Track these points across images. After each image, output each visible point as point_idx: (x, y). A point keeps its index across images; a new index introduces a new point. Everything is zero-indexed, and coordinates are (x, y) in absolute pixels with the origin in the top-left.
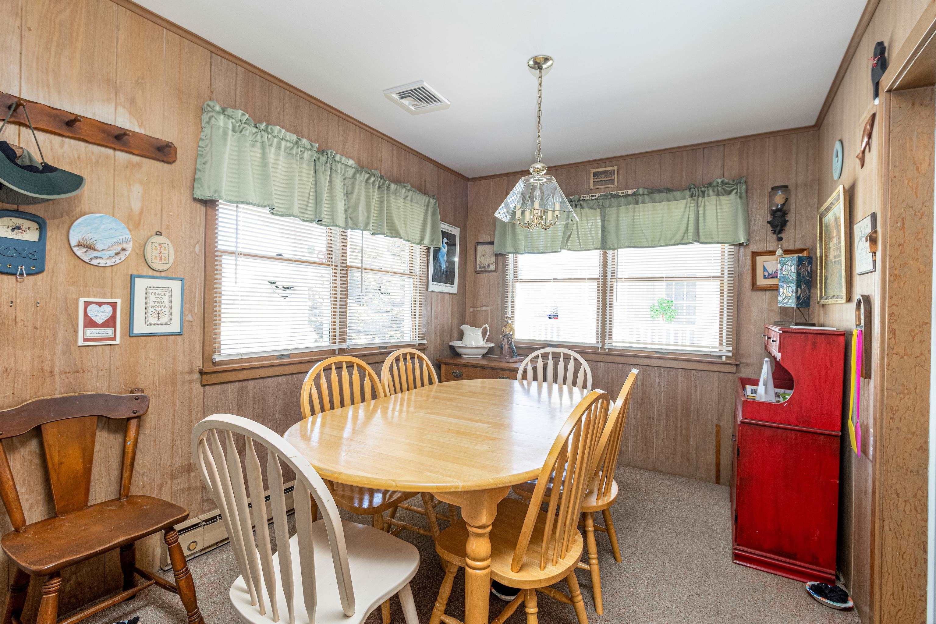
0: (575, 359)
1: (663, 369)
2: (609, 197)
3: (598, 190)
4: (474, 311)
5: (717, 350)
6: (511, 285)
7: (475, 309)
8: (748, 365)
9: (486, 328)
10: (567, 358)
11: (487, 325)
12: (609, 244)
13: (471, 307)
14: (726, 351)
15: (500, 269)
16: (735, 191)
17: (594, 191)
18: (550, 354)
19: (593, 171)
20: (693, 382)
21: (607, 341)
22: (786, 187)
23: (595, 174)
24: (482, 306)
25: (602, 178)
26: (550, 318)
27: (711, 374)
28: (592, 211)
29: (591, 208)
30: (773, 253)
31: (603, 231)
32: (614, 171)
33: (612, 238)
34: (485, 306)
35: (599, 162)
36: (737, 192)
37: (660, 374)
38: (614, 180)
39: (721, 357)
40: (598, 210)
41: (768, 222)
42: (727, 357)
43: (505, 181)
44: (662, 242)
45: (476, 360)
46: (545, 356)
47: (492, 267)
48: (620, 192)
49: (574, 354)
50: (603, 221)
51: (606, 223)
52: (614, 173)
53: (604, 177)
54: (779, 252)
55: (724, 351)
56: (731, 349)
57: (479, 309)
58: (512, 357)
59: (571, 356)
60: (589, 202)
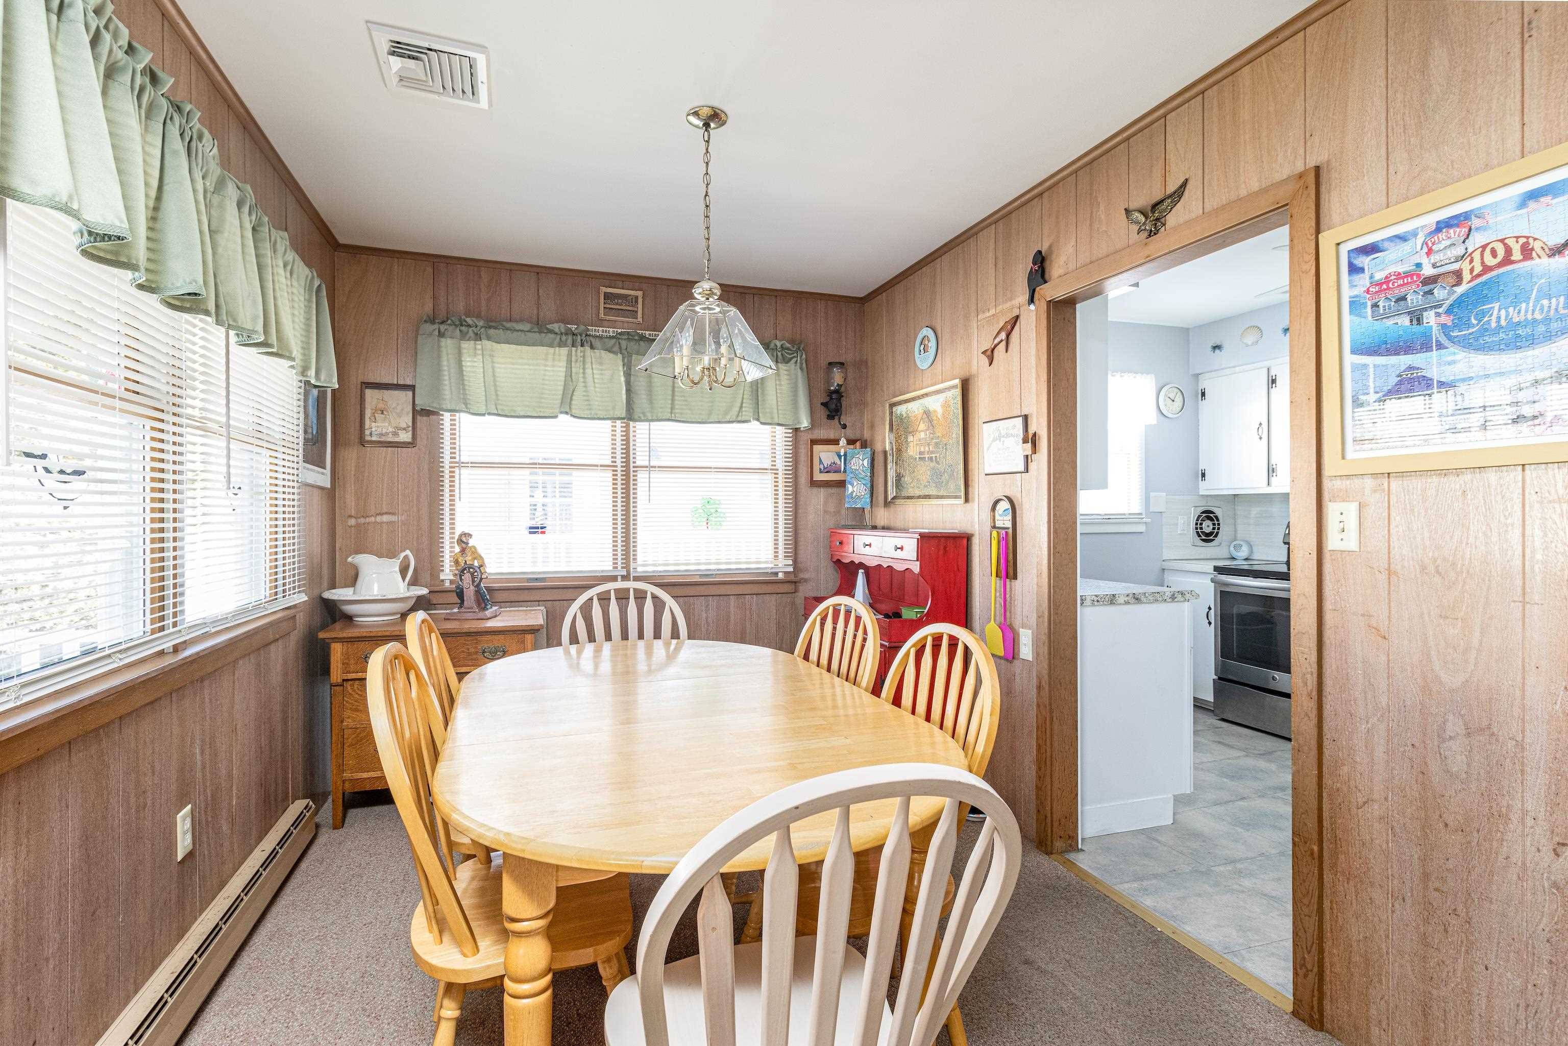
0: (654, 597)
1: (710, 598)
2: (636, 338)
3: (613, 324)
4: (358, 525)
5: (772, 565)
6: (447, 472)
7: (362, 520)
8: (806, 580)
9: (406, 557)
10: (640, 597)
11: (408, 552)
12: (637, 412)
13: (351, 516)
14: (784, 565)
15: (421, 442)
16: (795, 359)
17: (606, 323)
18: (612, 593)
19: (604, 289)
20: (748, 612)
21: (632, 565)
22: (842, 364)
23: (607, 296)
24: (381, 514)
25: (617, 304)
26: (530, 533)
27: (767, 597)
28: (611, 355)
29: (610, 350)
30: (836, 442)
31: (628, 391)
32: (637, 297)
33: (641, 401)
34: (386, 513)
35: (614, 278)
36: (796, 362)
37: (707, 606)
38: (636, 312)
39: (776, 574)
40: (620, 356)
41: (822, 404)
42: (785, 573)
43: (430, 270)
44: (714, 418)
45: (388, 625)
46: (604, 599)
47: (405, 437)
48: (647, 333)
49: (651, 589)
50: (628, 375)
51: (632, 378)
52: (637, 302)
53: (621, 305)
54: (843, 442)
55: (780, 565)
56: (790, 562)
57: (373, 519)
58: (485, 609)
59: (646, 592)
60: (606, 340)
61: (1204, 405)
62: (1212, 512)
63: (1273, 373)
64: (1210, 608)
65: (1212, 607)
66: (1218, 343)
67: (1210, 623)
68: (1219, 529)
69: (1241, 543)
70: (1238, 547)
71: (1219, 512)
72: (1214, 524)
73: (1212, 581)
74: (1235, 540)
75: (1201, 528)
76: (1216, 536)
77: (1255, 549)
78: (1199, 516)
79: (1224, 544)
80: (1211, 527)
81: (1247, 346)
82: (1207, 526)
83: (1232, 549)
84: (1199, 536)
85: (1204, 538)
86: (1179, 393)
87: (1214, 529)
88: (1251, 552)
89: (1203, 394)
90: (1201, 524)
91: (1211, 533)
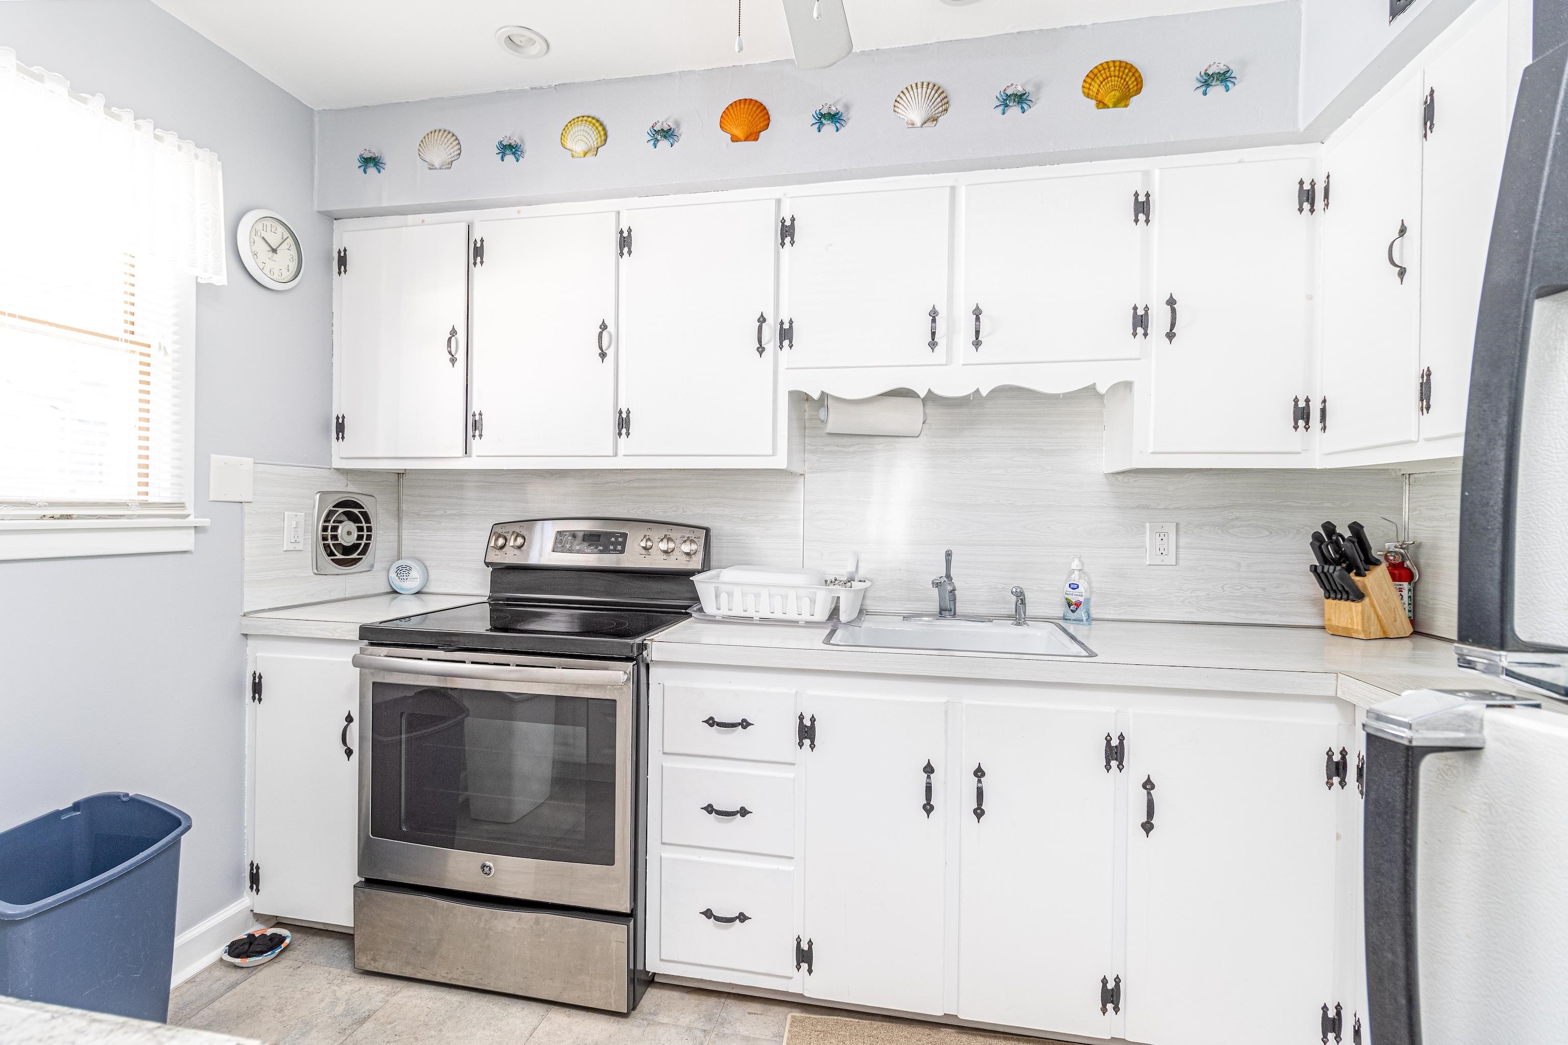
61: (342, 283)
62: (357, 505)
63: (476, 235)
64: (349, 719)
65: (355, 716)
66: (375, 152)
67: (349, 752)
68: (369, 537)
69: (409, 563)
70: (404, 571)
71: (368, 505)
72: (360, 529)
73: (356, 662)
74: (399, 558)
75: (335, 537)
76: (364, 552)
77: (432, 575)
78: (330, 513)
79: (377, 566)
80: (355, 534)
81: (432, 167)
82: (347, 533)
83: (393, 575)
84: (331, 554)
85: (339, 556)
86: (290, 241)
87: (360, 537)
88: (427, 580)
89: (342, 261)
90: (335, 529)
91: (355, 547)
